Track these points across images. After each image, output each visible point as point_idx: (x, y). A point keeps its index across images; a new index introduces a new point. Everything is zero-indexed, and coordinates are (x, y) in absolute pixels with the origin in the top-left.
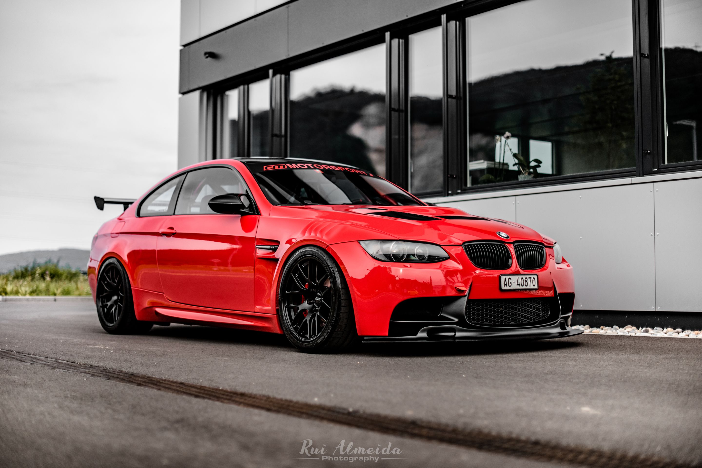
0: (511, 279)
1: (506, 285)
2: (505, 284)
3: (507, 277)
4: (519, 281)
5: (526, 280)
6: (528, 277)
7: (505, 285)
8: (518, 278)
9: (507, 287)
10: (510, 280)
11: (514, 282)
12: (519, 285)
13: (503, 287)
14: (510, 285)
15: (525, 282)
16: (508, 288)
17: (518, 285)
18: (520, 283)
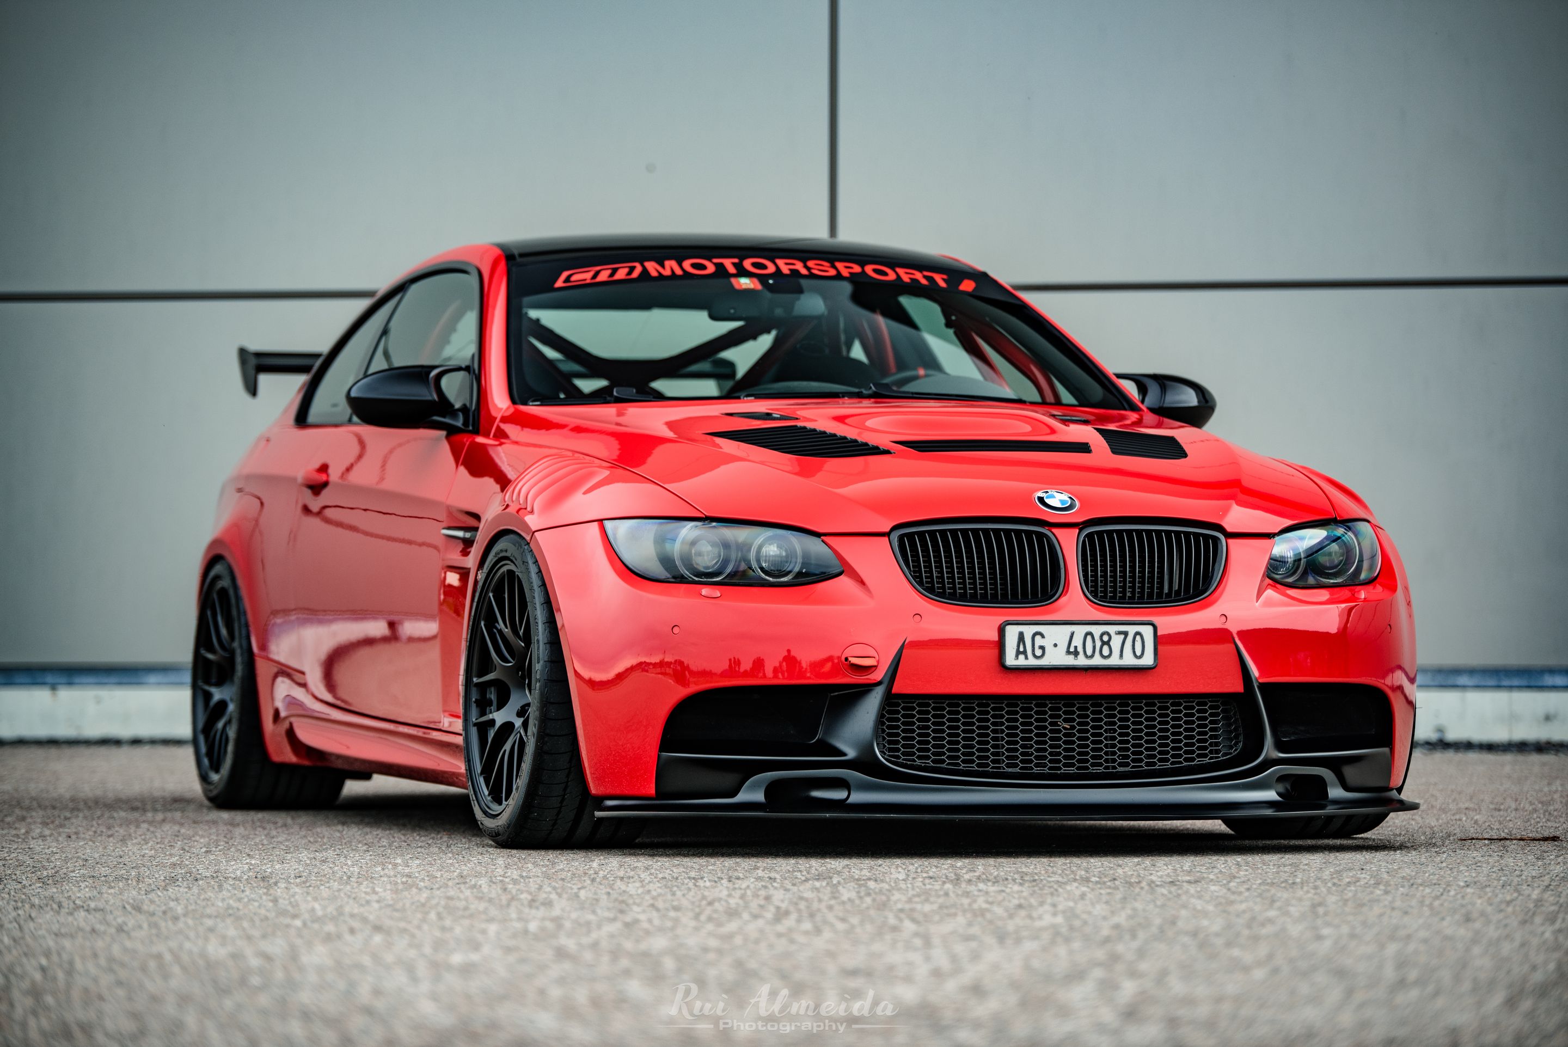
0: (1043, 636)
1: (1025, 653)
2: (1021, 649)
3: (1028, 631)
4: (1077, 642)
5: (1106, 638)
6: (1112, 629)
7: (1018, 653)
8: (1072, 634)
9: (1026, 658)
10: (1038, 638)
11: (1055, 645)
12: (1076, 653)
13: (1011, 660)
14: (1038, 653)
15: (1098, 644)
16: (1032, 662)
17: (1068, 652)
18: (1080, 649)
